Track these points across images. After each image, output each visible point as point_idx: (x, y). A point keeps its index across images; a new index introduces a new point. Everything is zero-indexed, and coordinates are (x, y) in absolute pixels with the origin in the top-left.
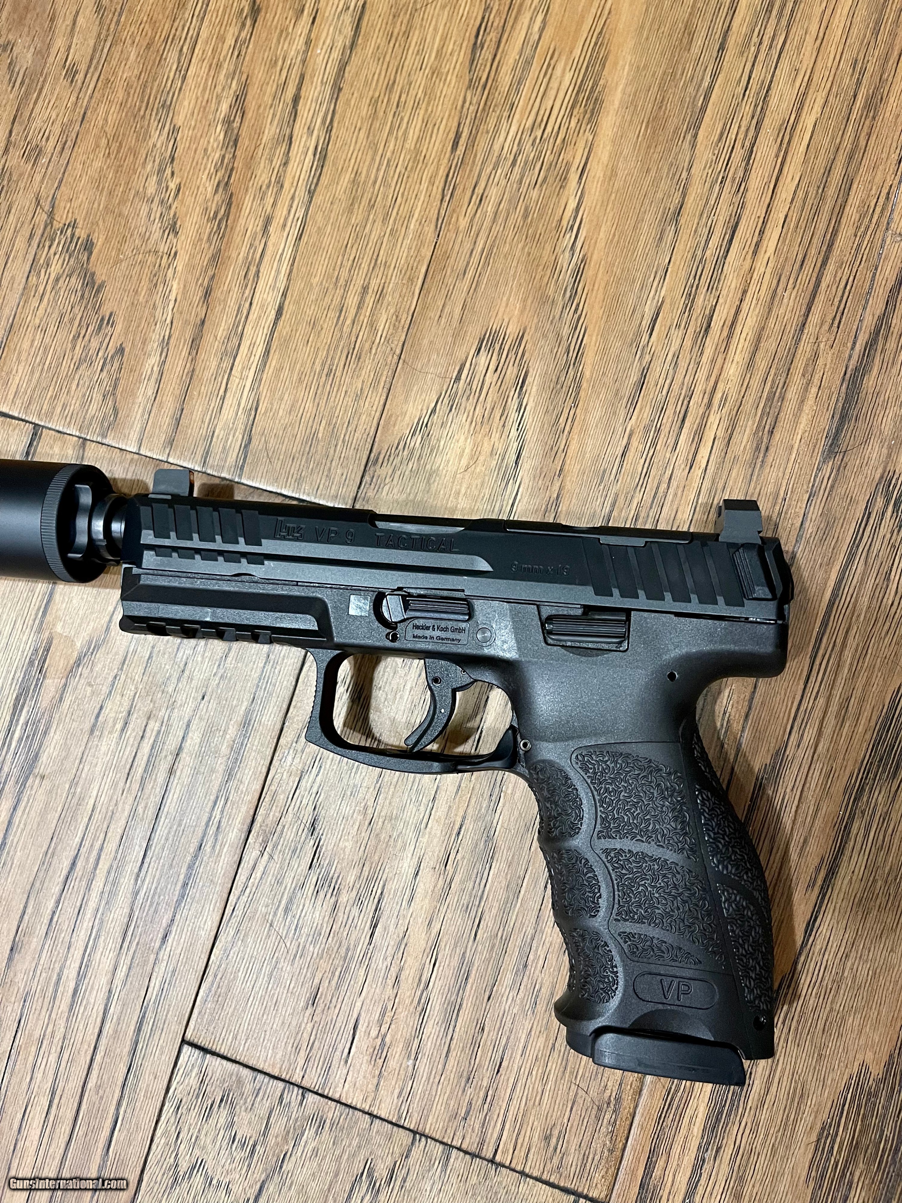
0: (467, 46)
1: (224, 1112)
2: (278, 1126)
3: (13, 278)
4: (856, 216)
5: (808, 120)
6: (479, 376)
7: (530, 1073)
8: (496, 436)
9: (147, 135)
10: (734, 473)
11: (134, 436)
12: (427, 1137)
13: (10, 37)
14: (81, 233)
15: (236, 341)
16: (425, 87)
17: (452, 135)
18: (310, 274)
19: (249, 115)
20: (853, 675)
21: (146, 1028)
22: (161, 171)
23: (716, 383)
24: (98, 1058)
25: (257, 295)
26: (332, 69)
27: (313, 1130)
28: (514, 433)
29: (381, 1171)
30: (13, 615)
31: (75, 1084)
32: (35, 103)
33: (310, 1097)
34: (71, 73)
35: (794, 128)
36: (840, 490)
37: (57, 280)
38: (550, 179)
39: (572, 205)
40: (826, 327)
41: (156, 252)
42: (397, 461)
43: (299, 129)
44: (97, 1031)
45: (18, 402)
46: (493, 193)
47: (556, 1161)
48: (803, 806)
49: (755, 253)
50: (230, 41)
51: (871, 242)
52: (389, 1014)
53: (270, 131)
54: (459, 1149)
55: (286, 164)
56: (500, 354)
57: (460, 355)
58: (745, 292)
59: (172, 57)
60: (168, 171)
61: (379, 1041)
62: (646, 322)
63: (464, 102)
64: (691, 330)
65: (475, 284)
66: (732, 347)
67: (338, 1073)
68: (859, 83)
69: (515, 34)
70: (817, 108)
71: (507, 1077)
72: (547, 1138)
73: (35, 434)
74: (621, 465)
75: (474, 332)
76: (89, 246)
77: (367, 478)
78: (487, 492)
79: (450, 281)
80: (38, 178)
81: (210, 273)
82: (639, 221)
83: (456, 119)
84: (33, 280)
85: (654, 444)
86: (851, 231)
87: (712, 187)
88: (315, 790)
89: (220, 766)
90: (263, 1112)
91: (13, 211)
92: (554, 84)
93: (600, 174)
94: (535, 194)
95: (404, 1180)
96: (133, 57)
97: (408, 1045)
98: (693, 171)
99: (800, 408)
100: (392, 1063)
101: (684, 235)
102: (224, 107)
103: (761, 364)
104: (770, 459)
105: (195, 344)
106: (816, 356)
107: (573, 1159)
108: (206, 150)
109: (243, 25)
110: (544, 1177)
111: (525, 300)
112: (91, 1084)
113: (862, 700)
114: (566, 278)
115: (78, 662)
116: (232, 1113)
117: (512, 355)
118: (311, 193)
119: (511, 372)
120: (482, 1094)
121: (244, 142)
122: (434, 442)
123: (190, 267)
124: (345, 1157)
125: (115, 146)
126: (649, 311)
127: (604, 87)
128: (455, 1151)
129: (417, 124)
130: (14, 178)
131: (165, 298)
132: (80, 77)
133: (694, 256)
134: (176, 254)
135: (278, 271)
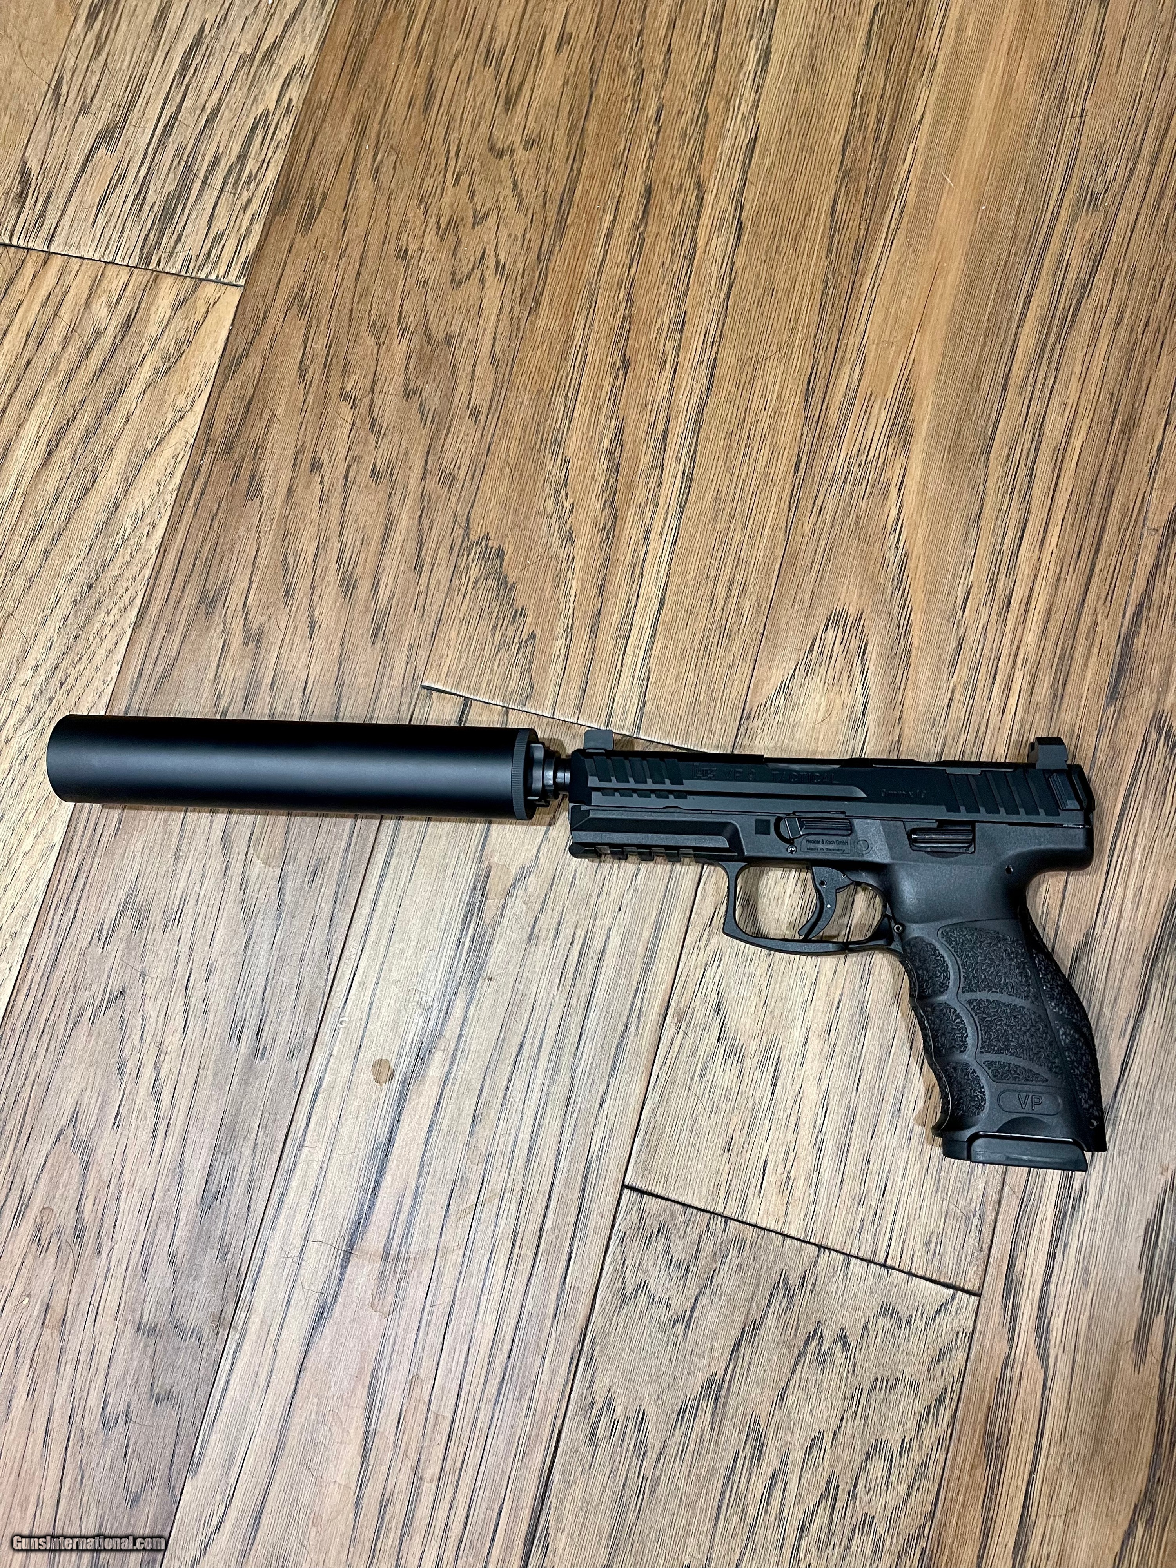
0: (801, 392)
1: (661, 1241)
2: (707, 1248)
3: (439, 582)
4: (1118, 516)
5: (1077, 443)
6: (828, 648)
7: (910, 1193)
8: (845, 694)
9: (543, 465)
10: (1037, 717)
11: (549, 703)
12: (829, 1249)
13: (418, 383)
14: (494, 543)
15: (628, 627)
16: (769, 425)
17: (794, 461)
18: (685, 573)
19: (627, 448)
20: (1143, 868)
21: (592, 1177)
22: (557, 494)
23: (1018, 648)
24: (553, 1204)
25: (642, 589)
26: (692, 410)
27: (736, 1250)
28: (859, 691)
29: (794, 1279)
30: (457, 849)
31: (534, 1225)
32: (445, 439)
33: (732, 1224)
34: (475, 414)
35: (1065, 450)
36: (1122, 726)
37: (476, 582)
38: (875, 493)
39: (894, 512)
40: (1101, 602)
41: (557, 558)
42: (766, 716)
43: (669, 457)
44: (550, 1181)
45: (450, 679)
46: (830, 505)
47: (936, 1262)
48: (1111, 973)
49: (1041, 547)
50: (607, 388)
51: (1132, 536)
52: (792, 1154)
53: (645, 460)
54: (857, 1257)
55: (659, 486)
56: (844, 630)
57: (812, 631)
58: (1036, 576)
59: (559, 401)
60: (563, 494)
61: (785, 1175)
62: (960, 601)
63: (802, 435)
64: (995, 607)
65: (820, 576)
66: (1029, 621)
67: (754, 1203)
68: (1115, 411)
69: (839, 382)
70: (1083, 432)
71: (891, 1198)
72: (927, 1244)
73: (466, 705)
74: (948, 713)
75: (821, 614)
76: (500, 554)
77: (742, 730)
78: (841, 738)
79: (799, 574)
80: (454, 499)
81: (603, 573)
82: (948, 524)
83: (796, 448)
84: (456, 582)
85: (973, 696)
86: (1115, 528)
87: (1003, 498)
88: (717, 979)
89: (638, 963)
90: (695, 1238)
91: (435, 527)
92: (873, 420)
93: (914, 488)
94: (863, 505)
95: (814, 1285)
96: (526, 402)
97: (808, 1179)
98: (988, 484)
99: (1086, 665)
100: (798, 1193)
101: (984, 534)
102: (606, 442)
103: (1053, 632)
104: (1064, 706)
105: (594, 630)
106: (1095, 624)
107: (950, 1260)
108: (593, 476)
109: (617, 376)
110: (927, 1276)
111: (861, 588)
112: (548, 1226)
113: (1152, 888)
114: (893, 568)
115: (514, 886)
116: (668, 1240)
117: (854, 630)
118: (682, 508)
119: (854, 644)
120: (872, 1212)
121: (624, 469)
122: (794, 699)
123: (586, 569)
124: (764, 1270)
125: (517, 474)
126: (961, 593)
127: (913, 421)
128: (853, 1260)
129: (765, 451)
130: (433, 499)
131: (567, 594)
132: (482, 417)
133: (994, 550)
134: (573, 558)
135: (659, 570)
